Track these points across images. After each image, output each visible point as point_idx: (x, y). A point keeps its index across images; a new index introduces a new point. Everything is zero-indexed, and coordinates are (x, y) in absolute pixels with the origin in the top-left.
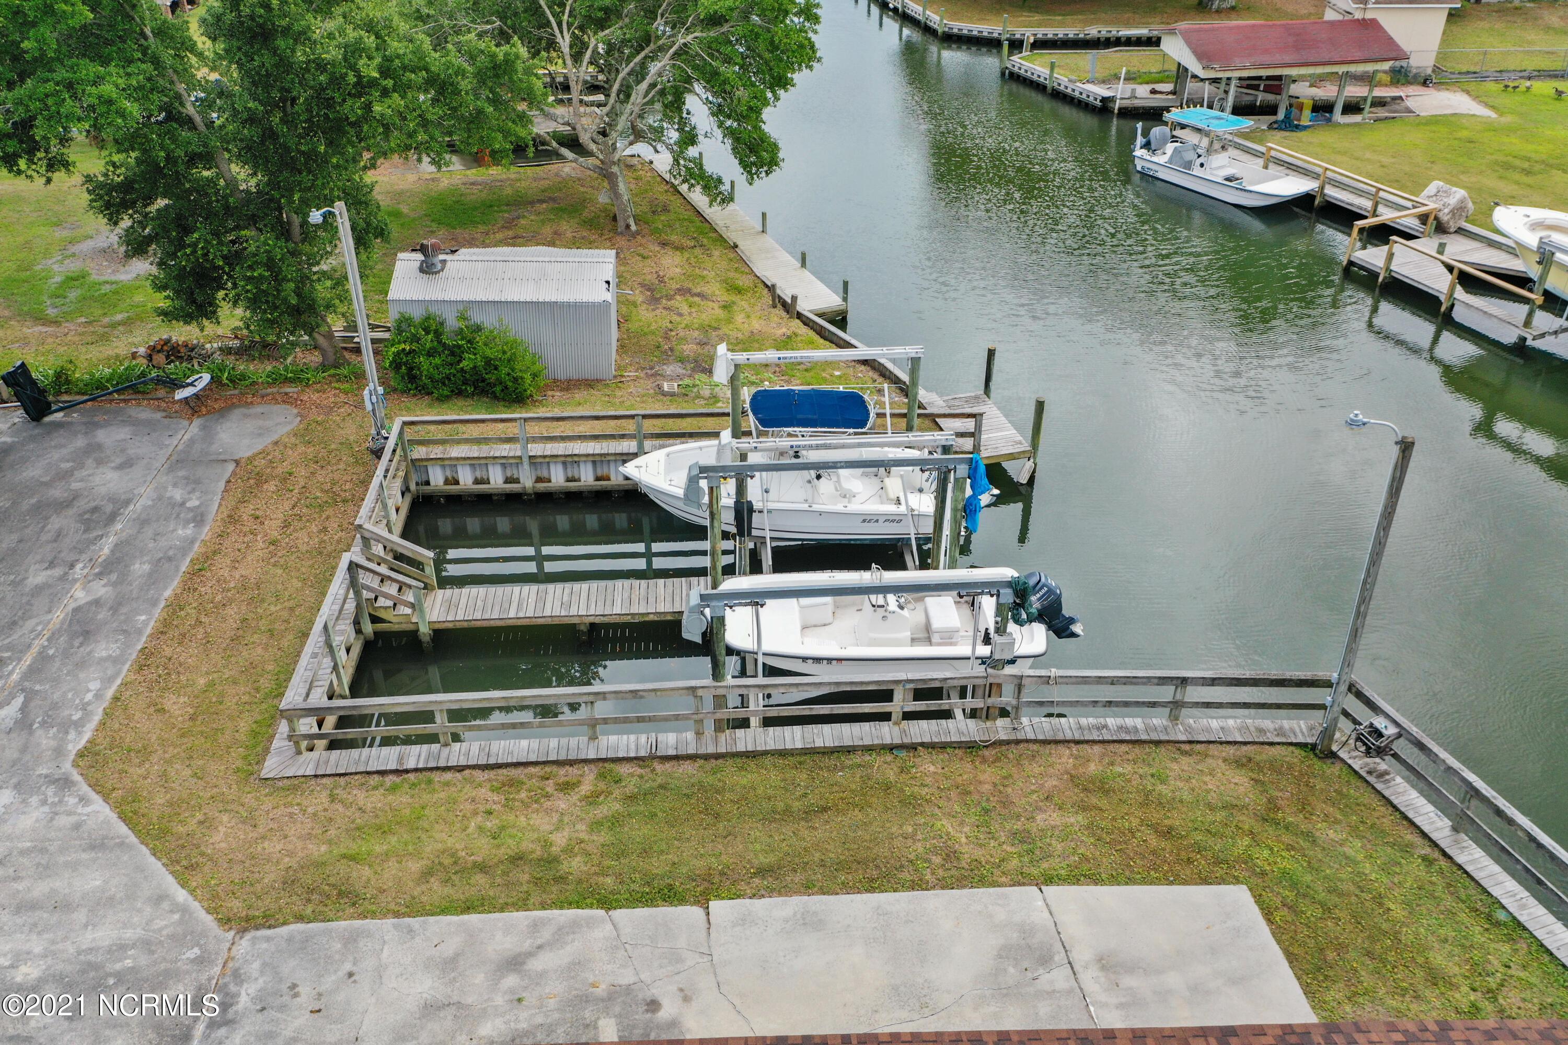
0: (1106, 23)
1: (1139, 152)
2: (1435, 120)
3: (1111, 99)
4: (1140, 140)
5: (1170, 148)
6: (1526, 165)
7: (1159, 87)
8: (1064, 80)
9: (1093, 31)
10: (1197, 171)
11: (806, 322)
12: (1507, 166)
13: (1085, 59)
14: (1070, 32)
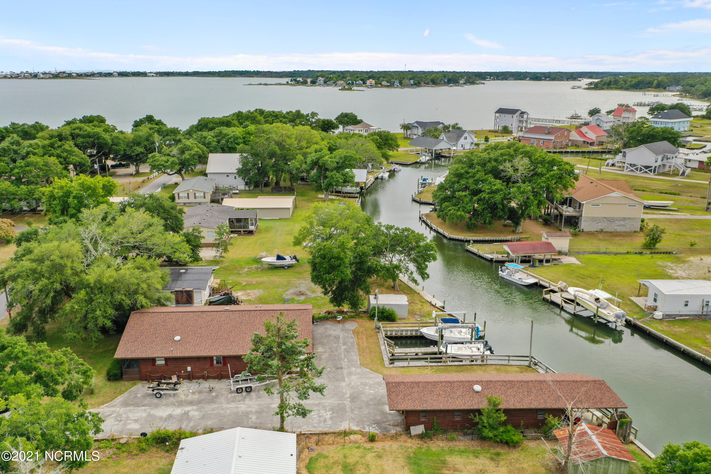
0: (490, 236)
1: (500, 272)
2: (567, 265)
3: (493, 258)
4: (500, 269)
5: (507, 271)
6: (583, 276)
7: (504, 255)
8: (481, 253)
9: (487, 238)
10: (513, 277)
11: (438, 308)
12: (579, 277)
13: (486, 247)
14: (481, 238)
